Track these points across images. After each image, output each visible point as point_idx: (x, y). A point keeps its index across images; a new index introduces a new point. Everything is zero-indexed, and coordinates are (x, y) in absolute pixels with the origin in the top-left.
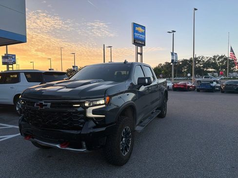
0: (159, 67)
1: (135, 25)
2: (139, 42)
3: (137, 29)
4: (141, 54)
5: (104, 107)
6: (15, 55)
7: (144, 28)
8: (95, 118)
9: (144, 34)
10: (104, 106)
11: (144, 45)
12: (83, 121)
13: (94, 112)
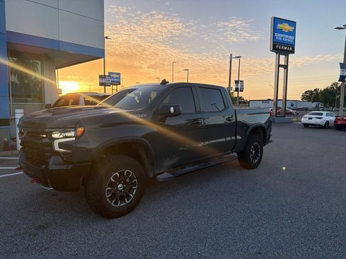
0: (332, 87)
1: (276, 21)
2: (283, 47)
3: (280, 26)
4: (286, 67)
5: (73, 141)
6: (119, 74)
7: (293, 24)
8: (63, 153)
9: (293, 33)
10: (74, 139)
11: (293, 52)
12: (48, 154)
13: (61, 145)
